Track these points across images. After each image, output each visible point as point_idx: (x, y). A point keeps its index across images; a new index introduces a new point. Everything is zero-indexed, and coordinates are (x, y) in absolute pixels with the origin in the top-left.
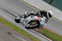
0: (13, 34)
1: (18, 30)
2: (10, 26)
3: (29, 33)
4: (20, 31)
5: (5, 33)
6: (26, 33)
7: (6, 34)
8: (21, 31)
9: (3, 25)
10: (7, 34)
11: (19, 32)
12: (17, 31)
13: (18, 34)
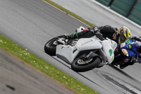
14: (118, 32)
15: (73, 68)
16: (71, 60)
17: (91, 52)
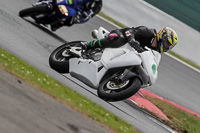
0: (85, 129)
1: (103, 116)
2: (77, 104)
3: (138, 127)
4: (109, 120)
5: (61, 128)
6: (129, 126)
7: (63, 130)
8: (113, 120)
9: (54, 100)
10: (68, 129)
11: (105, 123)
12: (98, 120)
13: (103, 129)
14: (160, 37)
15: (101, 96)
16: (96, 83)
17: (126, 70)
